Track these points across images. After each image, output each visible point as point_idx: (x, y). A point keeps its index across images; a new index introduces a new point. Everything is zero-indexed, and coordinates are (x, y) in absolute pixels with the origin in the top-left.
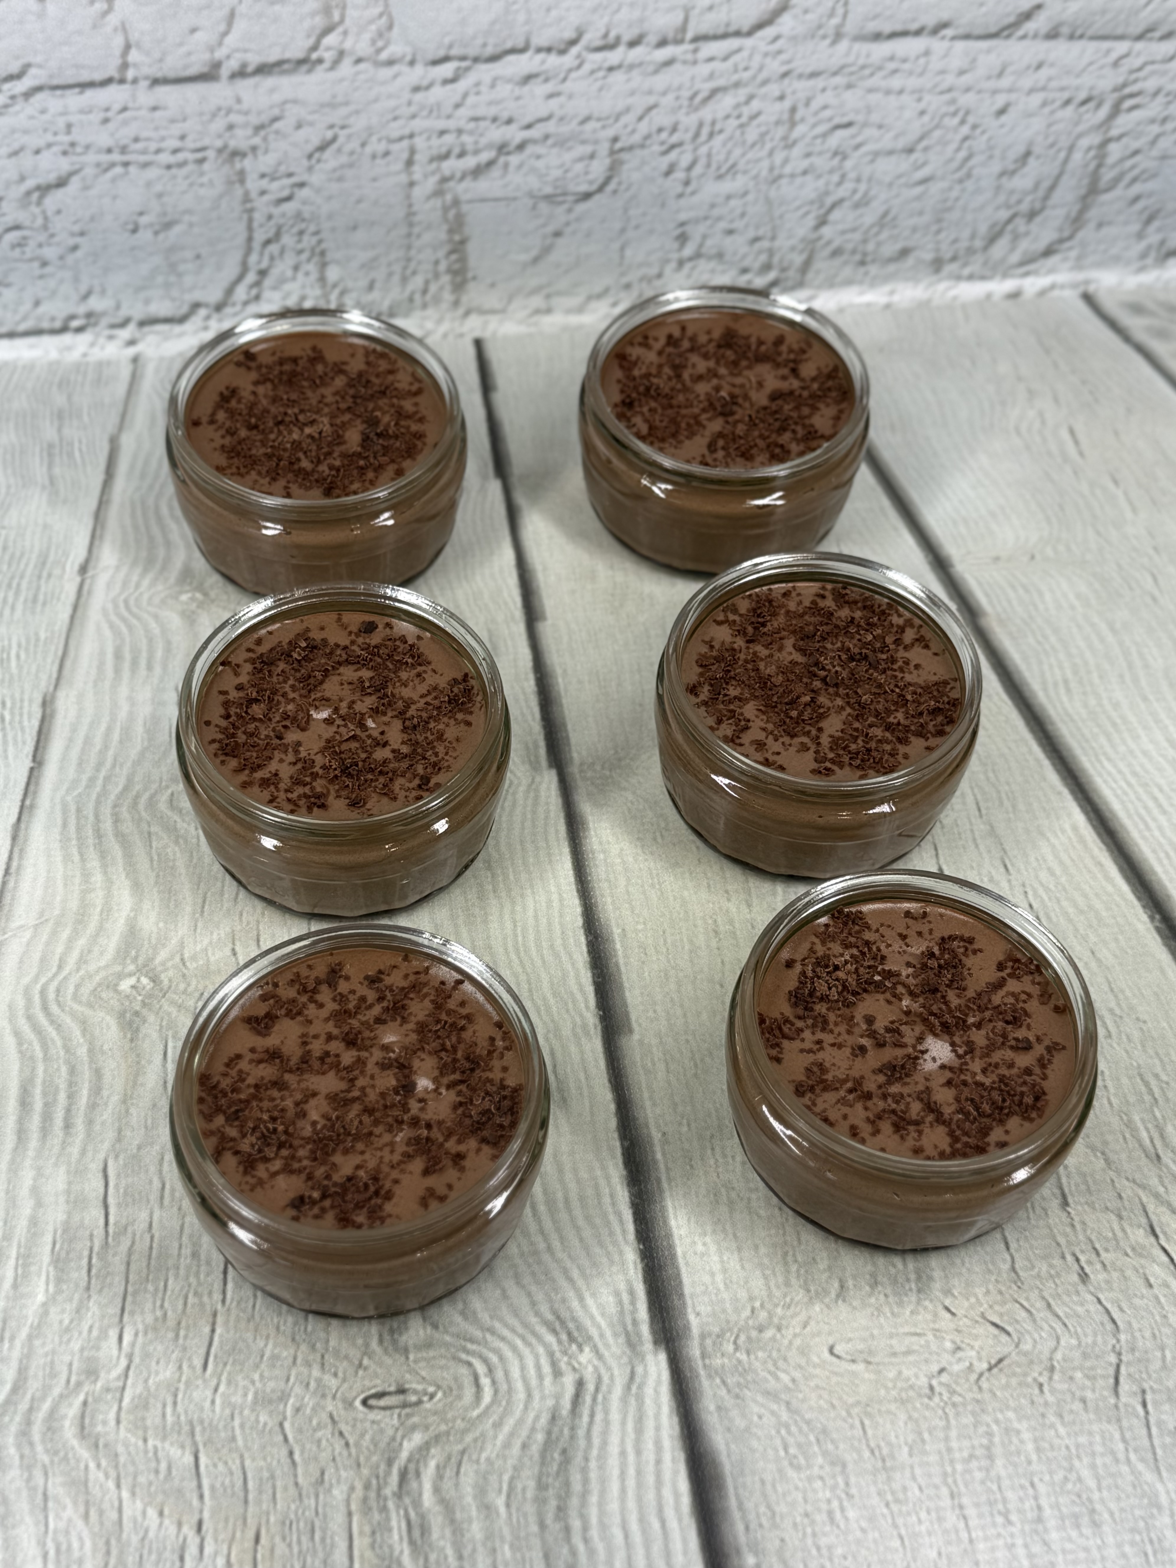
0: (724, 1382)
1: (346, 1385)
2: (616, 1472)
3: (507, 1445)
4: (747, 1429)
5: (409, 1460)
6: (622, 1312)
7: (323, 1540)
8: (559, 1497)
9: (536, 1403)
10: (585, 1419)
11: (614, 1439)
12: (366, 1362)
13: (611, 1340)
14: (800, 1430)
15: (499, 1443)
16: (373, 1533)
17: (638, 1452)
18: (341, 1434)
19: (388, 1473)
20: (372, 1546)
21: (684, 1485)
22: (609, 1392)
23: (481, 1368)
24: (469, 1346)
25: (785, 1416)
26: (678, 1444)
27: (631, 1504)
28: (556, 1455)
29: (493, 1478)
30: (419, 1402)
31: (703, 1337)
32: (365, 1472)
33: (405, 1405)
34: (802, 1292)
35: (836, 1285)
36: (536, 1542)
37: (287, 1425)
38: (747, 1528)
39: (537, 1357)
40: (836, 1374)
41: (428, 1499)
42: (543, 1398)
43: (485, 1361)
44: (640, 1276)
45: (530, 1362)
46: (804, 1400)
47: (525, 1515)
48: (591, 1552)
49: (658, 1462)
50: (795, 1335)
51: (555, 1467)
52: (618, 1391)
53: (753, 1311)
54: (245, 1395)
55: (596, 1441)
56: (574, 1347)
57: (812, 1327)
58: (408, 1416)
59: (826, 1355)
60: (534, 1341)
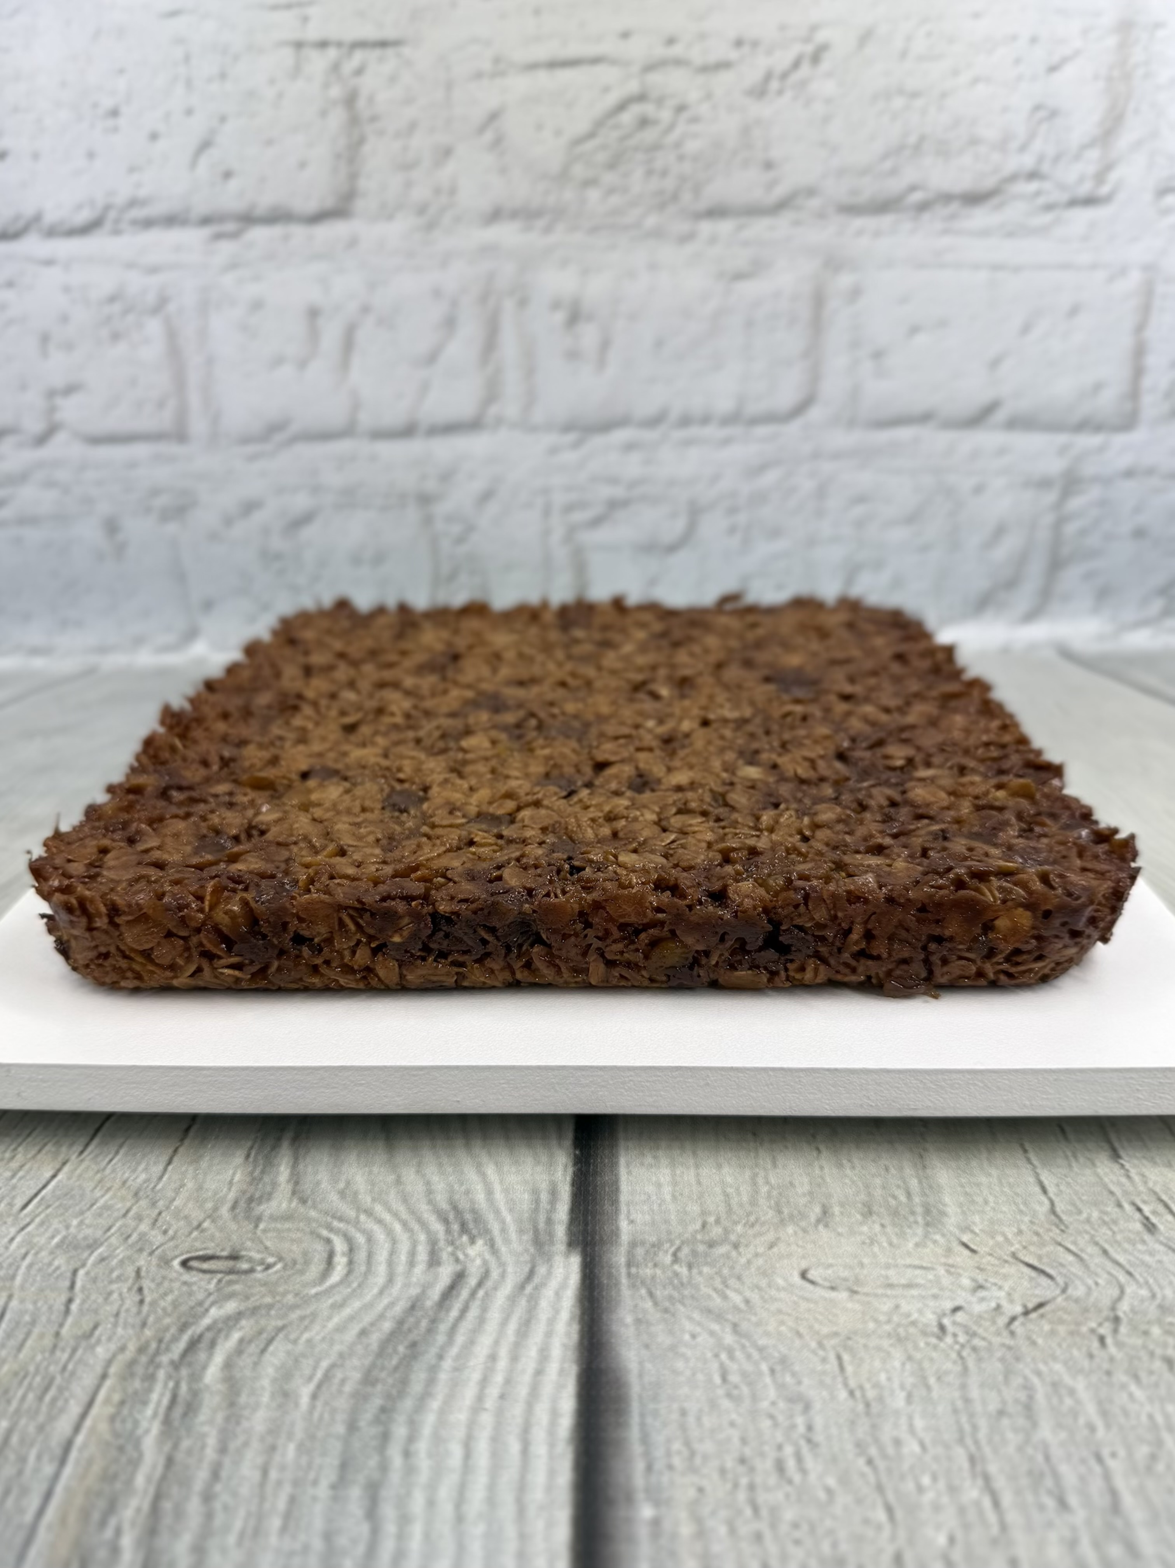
0: (651, 1294)
1: (171, 1244)
2: (476, 1376)
3: (341, 1329)
4: (673, 1348)
5: (209, 1328)
6: (536, 1210)
7: (54, 1400)
8: (389, 1397)
9: (395, 1290)
10: (454, 1313)
11: (485, 1341)
12: (206, 1225)
13: (513, 1235)
14: (749, 1357)
15: (331, 1325)
16: (122, 1403)
17: (514, 1358)
18: (140, 1290)
19: (175, 1339)
20: (112, 1419)
21: (568, 1404)
22: (495, 1289)
23: (340, 1245)
24: (336, 1223)
25: (729, 1339)
26: (572, 1355)
27: (486, 1419)
28: (401, 1349)
29: (307, 1365)
30: (252, 1270)
31: (633, 1245)
32: (148, 1333)
33: (231, 1272)
34: (771, 1213)
35: (818, 1210)
36: (336, 1447)
37: (81, 1273)
38: (649, 1468)
39: (414, 1244)
40: (807, 1300)
41: (212, 1373)
42: (407, 1285)
43: (349, 1240)
44: (569, 1179)
45: (404, 1248)
46: (758, 1324)
47: (334, 1411)
48: (410, 1470)
49: (539, 1372)
50: (757, 1255)
51: (395, 1361)
52: (507, 1288)
53: (704, 1225)
54: (53, 1237)
55: (460, 1339)
56: (465, 1238)
57: (781, 1248)
58: (230, 1283)
59: (796, 1279)
60: (416, 1227)
